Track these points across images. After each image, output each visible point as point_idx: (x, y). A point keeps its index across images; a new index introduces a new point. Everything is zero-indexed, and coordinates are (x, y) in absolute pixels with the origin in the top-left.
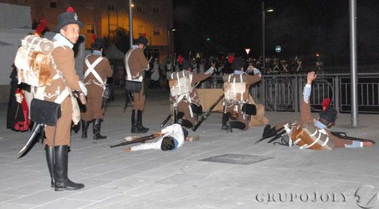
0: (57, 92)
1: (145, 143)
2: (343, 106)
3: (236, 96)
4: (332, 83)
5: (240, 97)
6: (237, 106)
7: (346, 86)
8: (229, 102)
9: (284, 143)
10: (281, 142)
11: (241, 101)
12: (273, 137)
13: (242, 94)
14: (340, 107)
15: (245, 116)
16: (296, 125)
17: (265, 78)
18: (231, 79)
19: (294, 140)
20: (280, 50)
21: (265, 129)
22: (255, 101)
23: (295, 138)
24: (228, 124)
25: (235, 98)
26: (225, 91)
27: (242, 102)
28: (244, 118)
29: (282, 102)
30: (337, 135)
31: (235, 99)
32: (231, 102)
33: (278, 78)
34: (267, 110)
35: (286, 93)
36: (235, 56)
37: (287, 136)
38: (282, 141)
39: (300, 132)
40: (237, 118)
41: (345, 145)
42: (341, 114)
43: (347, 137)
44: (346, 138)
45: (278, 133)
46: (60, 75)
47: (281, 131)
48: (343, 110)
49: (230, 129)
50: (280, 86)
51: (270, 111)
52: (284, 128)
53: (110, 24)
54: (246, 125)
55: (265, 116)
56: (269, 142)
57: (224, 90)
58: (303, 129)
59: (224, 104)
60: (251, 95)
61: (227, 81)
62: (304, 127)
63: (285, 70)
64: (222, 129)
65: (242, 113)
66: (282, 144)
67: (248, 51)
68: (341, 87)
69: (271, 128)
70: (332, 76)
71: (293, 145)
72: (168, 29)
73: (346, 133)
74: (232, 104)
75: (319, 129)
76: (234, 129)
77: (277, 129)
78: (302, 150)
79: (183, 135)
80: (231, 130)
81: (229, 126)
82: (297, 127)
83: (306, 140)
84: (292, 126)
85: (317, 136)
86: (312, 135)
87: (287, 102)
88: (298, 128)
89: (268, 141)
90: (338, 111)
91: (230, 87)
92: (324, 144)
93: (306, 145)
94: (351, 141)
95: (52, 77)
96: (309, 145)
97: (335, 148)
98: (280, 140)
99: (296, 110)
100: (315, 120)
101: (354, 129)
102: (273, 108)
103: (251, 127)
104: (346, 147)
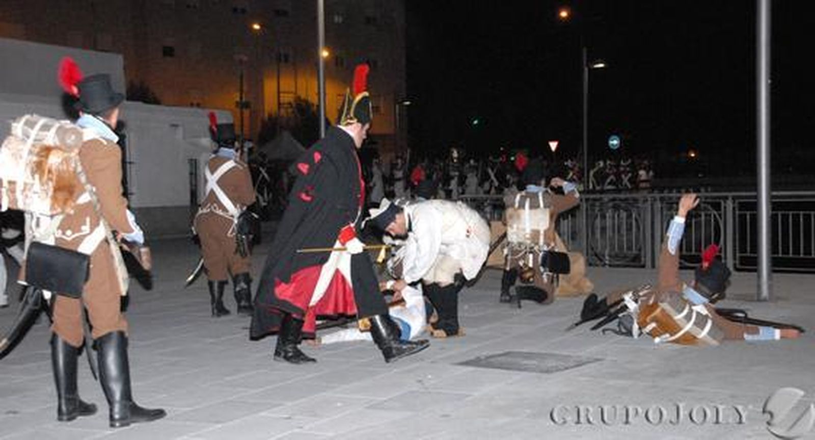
0: (83, 228)
1: (347, 328)
2: (741, 258)
3: (531, 235)
4: (720, 210)
5: (538, 239)
6: (531, 256)
7: (748, 217)
8: (515, 249)
9: (624, 330)
10: (618, 329)
11: (539, 247)
12: (602, 319)
13: (542, 232)
14: (735, 259)
15: (547, 275)
16: (648, 296)
17: (587, 200)
18: (520, 202)
19: (642, 326)
20: (616, 145)
21: (587, 303)
22: (567, 247)
23: (645, 321)
24: (513, 290)
25: (528, 239)
26: (509, 224)
27: (541, 249)
28: (545, 280)
29: (621, 248)
30: (727, 315)
31: (529, 242)
32: (519, 249)
33: (614, 200)
34: (590, 265)
35: (629, 229)
36: (529, 156)
37: (630, 316)
38: (619, 326)
39: (656, 309)
40: (531, 280)
41: (746, 336)
42: (737, 273)
43: (750, 319)
44: (747, 320)
45: (612, 310)
46: (91, 196)
47: (619, 307)
48: (741, 264)
49: (516, 302)
50: (616, 216)
51: (597, 265)
52: (623, 300)
53: (282, 89)
54: (549, 293)
55: (586, 275)
56: (594, 328)
57: (505, 225)
58: (660, 304)
59: (506, 251)
60: (560, 235)
61: (513, 205)
62: (662, 302)
63: (626, 185)
64: (501, 301)
65: (542, 269)
66: (620, 333)
67: (553, 145)
68: (737, 219)
69: (599, 299)
70: (720, 198)
71: (640, 334)
72: (396, 102)
73: (747, 312)
74: (523, 250)
75: (692, 304)
76: (523, 302)
77: (609, 303)
78: (658, 345)
79: (424, 313)
80: (519, 303)
81: (513, 296)
82: (648, 299)
83: (667, 326)
84: (639, 296)
85: (688, 317)
86: (679, 317)
87: (630, 248)
88: (651, 302)
89: (593, 326)
90: (731, 269)
91: (519, 217)
92: (703, 334)
93: (668, 335)
94: (756, 328)
95: (77, 198)
96: (672, 335)
97: (726, 342)
98: (617, 324)
99: (649, 263)
100: (685, 286)
101: (764, 304)
102: (601, 260)
103: (558, 299)
104: (746, 339)
